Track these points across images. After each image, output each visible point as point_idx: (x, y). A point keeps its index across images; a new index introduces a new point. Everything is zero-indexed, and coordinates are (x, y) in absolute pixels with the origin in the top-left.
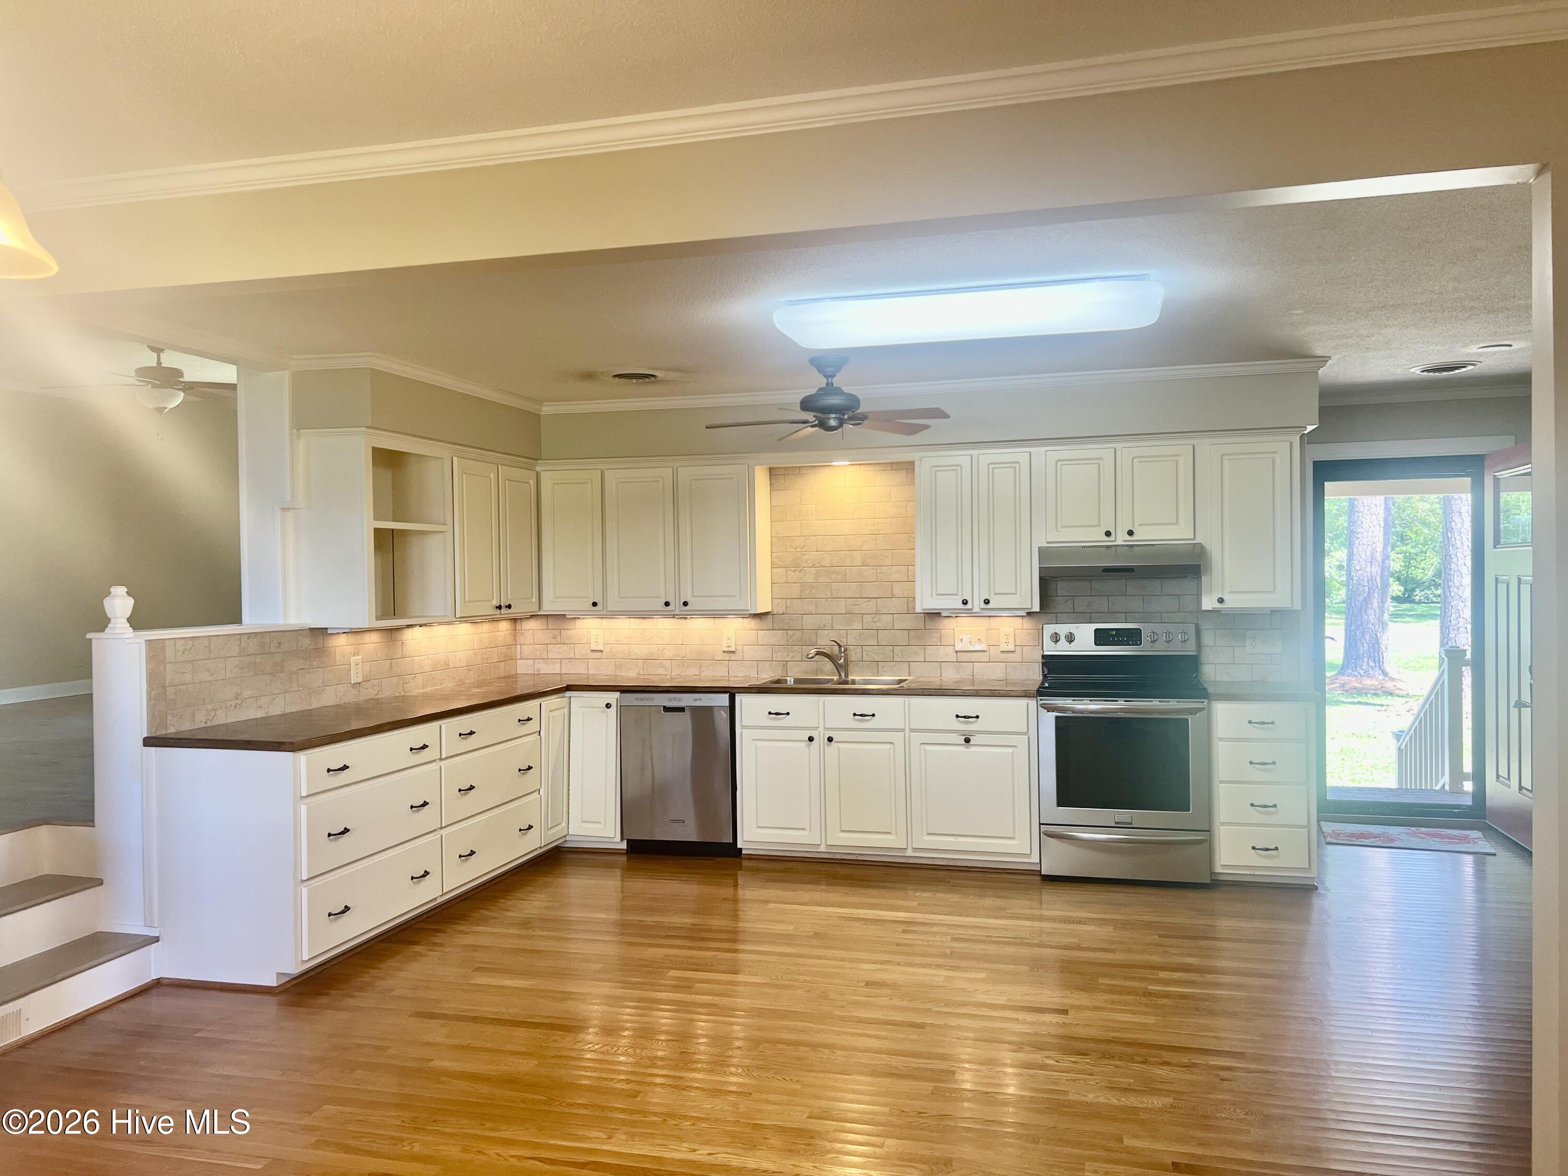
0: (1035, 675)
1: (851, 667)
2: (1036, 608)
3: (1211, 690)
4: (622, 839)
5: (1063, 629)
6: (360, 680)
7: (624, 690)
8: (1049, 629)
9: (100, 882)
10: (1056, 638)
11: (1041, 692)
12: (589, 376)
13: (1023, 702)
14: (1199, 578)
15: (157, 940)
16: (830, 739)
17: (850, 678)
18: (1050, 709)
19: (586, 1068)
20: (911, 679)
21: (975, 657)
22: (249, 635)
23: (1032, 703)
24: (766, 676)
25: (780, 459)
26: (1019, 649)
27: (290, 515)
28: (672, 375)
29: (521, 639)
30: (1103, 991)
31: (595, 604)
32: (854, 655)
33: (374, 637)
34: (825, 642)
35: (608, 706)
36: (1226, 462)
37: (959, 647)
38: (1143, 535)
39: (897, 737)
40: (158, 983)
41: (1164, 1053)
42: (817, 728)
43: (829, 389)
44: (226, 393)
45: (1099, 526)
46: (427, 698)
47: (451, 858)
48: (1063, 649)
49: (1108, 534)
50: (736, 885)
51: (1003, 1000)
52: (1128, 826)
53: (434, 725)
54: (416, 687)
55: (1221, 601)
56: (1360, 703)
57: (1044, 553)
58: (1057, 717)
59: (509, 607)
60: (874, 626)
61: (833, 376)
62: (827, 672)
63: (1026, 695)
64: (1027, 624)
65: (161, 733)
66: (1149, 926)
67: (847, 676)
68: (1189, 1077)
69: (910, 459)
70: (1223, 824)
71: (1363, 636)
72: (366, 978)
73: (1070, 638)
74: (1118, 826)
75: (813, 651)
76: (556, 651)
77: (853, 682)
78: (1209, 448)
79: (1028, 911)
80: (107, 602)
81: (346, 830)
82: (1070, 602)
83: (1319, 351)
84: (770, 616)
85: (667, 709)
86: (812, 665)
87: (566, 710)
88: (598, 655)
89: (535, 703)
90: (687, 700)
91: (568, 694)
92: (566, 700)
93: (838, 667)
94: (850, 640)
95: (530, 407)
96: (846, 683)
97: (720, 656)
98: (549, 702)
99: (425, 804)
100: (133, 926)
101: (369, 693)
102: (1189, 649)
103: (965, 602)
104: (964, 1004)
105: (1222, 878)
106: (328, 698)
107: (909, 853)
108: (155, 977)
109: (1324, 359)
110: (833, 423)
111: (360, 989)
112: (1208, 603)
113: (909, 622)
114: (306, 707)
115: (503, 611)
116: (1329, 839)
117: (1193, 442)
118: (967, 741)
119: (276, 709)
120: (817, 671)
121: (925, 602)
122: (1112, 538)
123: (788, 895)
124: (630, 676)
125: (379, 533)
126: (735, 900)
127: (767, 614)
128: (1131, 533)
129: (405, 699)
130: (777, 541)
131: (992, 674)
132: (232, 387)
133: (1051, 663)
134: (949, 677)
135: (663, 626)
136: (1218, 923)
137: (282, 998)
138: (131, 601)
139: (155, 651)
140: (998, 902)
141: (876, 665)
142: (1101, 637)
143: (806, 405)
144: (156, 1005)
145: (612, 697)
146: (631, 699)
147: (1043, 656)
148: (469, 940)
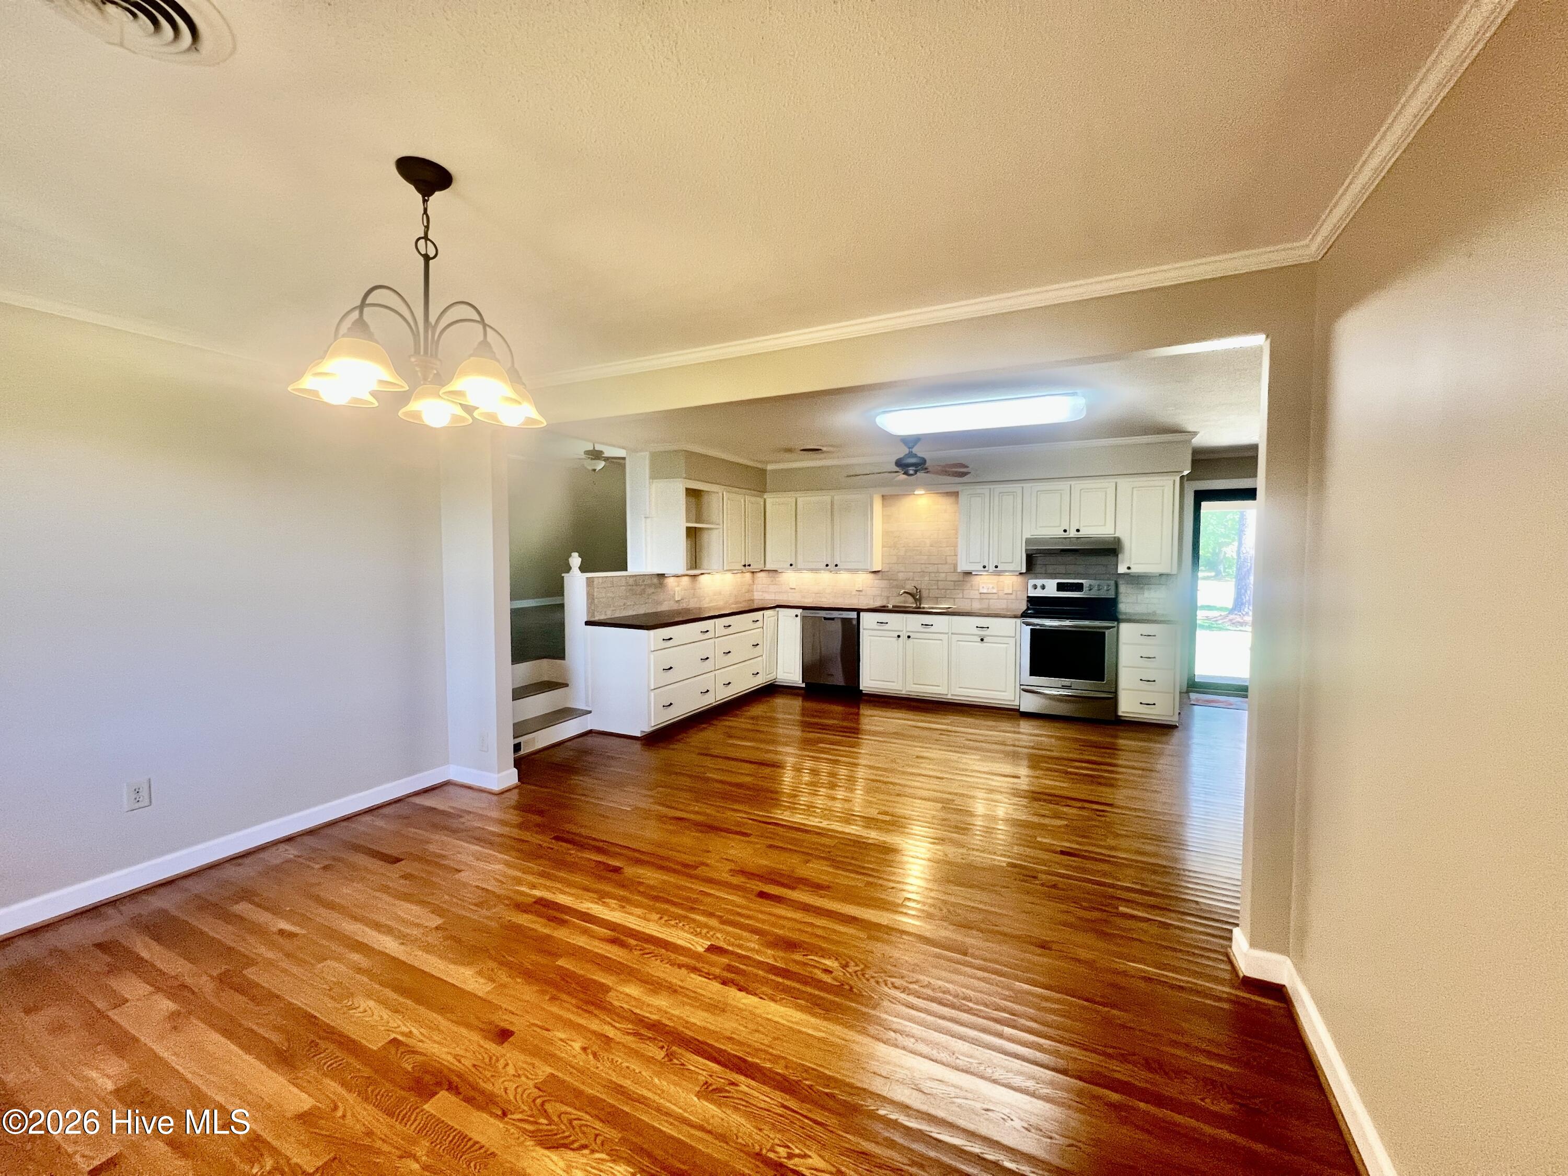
0: (1023, 606)
1: (923, 601)
2: (1024, 570)
3: (1120, 617)
4: (803, 682)
5: (1039, 582)
6: (679, 599)
7: (804, 608)
8: (1032, 582)
9: (566, 685)
10: (1035, 587)
11: (1024, 615)
12: (789, 450)
13: (1014, 620)
14: (1117, 556)
15: (590, 712)
16: (909, 637)
17: (922, 606)
18: (1028, 624)
19: (801, 804)
20: (955, 607)
21: (990, 596)
22: (630, 576)
23: (1019, 621)
24: (878, 604)
25: (887, 491)
26: (1014, 593)
27: (648, 520)
28: (831, 449)
29: (756, 582)
30: (1042, 769)
31: (791, 565)
32: (925, 594)
33: (686, 578)
34: (909, 587)
35: (797, 616)
36: (1135, 492)
37: (982, 591)
38: (1085, 532)
39: (944, 637)
40: (590, 732)
41: (1068, 801)
42: (902, 631)
43: (911, 455)
44: (622, 461)
45: (1060, 526)
46: (710, 609)
47: (720, 685)
48: (1039, 593)
49: (1065, 531)
50: (859, 708)
51: (986, 769)
52: (1068, 687)
53: (712, 621)
54: (706, 604)
55: (1129, 568)
56: (1240, 630)
57: (1028, 541)
58: (1031, 629)
59: (749, 565)
60: (936, 579)
61: (912, 448)
62: (910, 603)
63: (1015, 617)
64: (1020, 579)
65: (592, 619)
66: (1076, 740)
67: (920, 604)
68: (1081, 813)
69: (956, 490)
70: (1123, 689)
71: (1246, 591)
72: (680, 737)
73: (1043, 587)
74: (1064, 687)
75: (902, 591)
76: (772, 588)
77: (924, 608)
78: (1125, 484)
79: (1012, 729)
80: (570, 560)
81: (671, 668)
82: (1044, 568)
83: (1190, 429)
84: (880, 573)
85: (825, 619)
86: (902, 598)
87: (776, 617)
88: (793, 591)
89: (761, 613)
90: (835, 614)
91: (777, 609)
92: (776, 612)
93: (916, 600)
94: (923, 586)
95: (759, 466)
96: (919, 608)
97: (854, 593)
98: (768, 613)
99: (707, 658)
100: (581, 706)
101: (684, 605)
102: (1111, 595)
103: (984, 567)
104: (967, 770)
105: (1123, 718)
106: (664, 607)
107: (949, 697)
108: (589, 728)
109: (1195, 434)
110: (911, 472)
111: (679, 741)
112: (1122, 569)
113: (954, 577)
114: (654, 610)
115: (747, 567)
116: (1192, 702)
117: (1116, 480)
118: (982, 640)
119: (642, 611)
120: (905, 602)
121: (963, 567)
122: (1067, 533)
123: (884, 714)
124: (808, 602)
125: (688, 529)
126: (858, 714)
127: (879, 571)
128: (1078, 530)
129: (700, 608)
130: (886, 533)
131: (998, 605)
132: (624, 459)
133: (1032, 600)
134: (976, 606)
135: (826, 577)
136: (1117, 741)
137: (643, 742)
138: (580, 559)
139: (590, 582)
140: (994, 723)
141: (937, 599)
142: (1061, 587)
143: (899, 463)
144: (590, 740)
145: (799, 612)
146: (809, 613)
147: (1028, 597)
148: (727, 723)
